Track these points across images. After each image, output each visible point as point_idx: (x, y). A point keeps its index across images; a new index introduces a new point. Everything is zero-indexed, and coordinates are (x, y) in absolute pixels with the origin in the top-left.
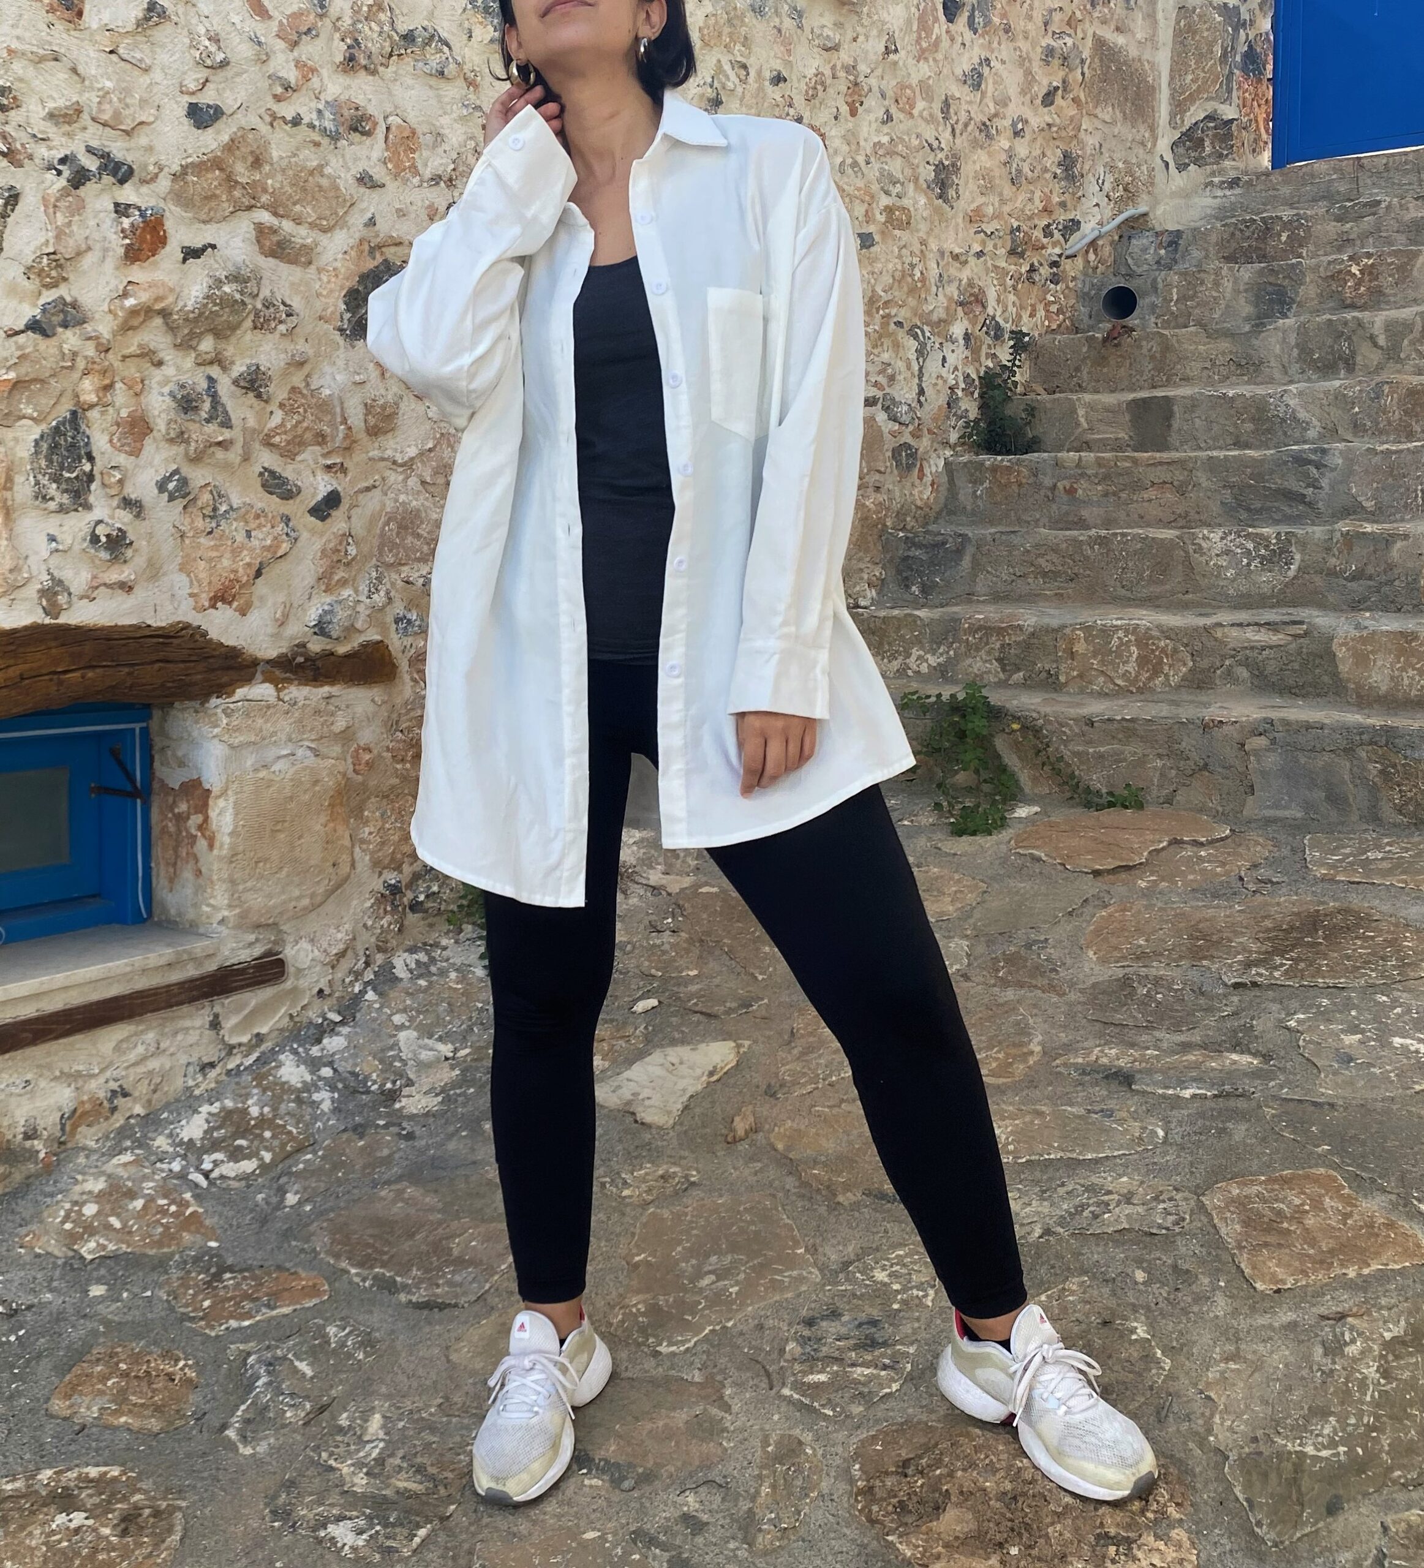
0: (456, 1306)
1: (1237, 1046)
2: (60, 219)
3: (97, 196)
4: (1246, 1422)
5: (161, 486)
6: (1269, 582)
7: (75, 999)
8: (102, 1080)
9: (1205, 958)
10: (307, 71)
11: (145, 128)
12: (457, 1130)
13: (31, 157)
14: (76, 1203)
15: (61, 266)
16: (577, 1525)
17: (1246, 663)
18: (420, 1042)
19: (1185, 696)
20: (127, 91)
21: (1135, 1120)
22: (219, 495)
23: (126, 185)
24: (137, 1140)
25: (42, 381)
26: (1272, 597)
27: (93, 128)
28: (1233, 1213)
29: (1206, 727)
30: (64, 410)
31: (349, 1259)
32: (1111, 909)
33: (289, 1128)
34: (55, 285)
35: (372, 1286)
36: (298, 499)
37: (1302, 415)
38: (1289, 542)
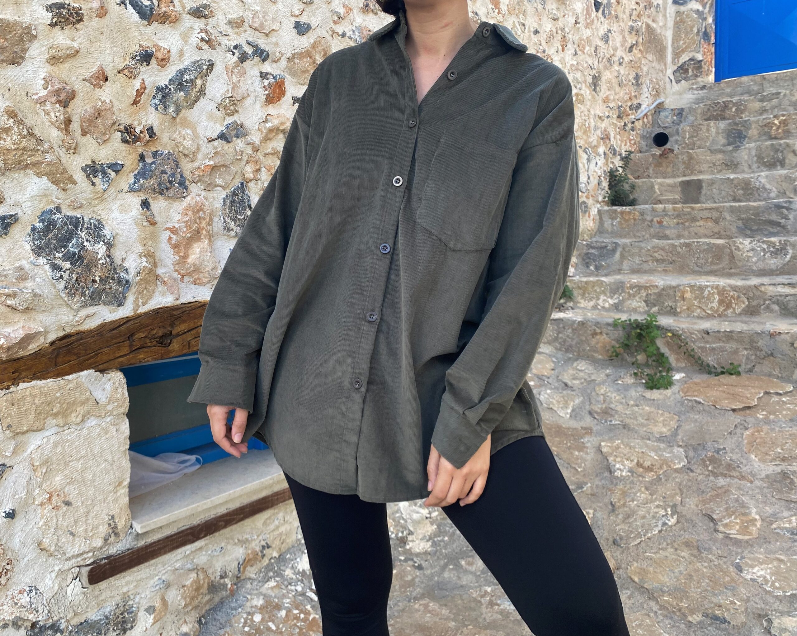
2: (235, 79)
3: (252, 68)
6: (775, 263)
7: (246, 501)
8: (258, 541)
10: (348, 10)
11: (274, 33)
12: (447, 565)
13: (220, 44)
14: (249, 613)
15: (235, 104)
17: (777, 303)
18: (411, 508)
19: (745, 319)
20: (266, 13)
23: (266, 63)
24: (276, 572)
25: (226, 166)
26: (777, 270)
27: (250, 31)
29: (772, 335)
30: (237, 182)
32: (750, 431)
34: (231, 114)
37: (768, 186)
38: (786, 245)
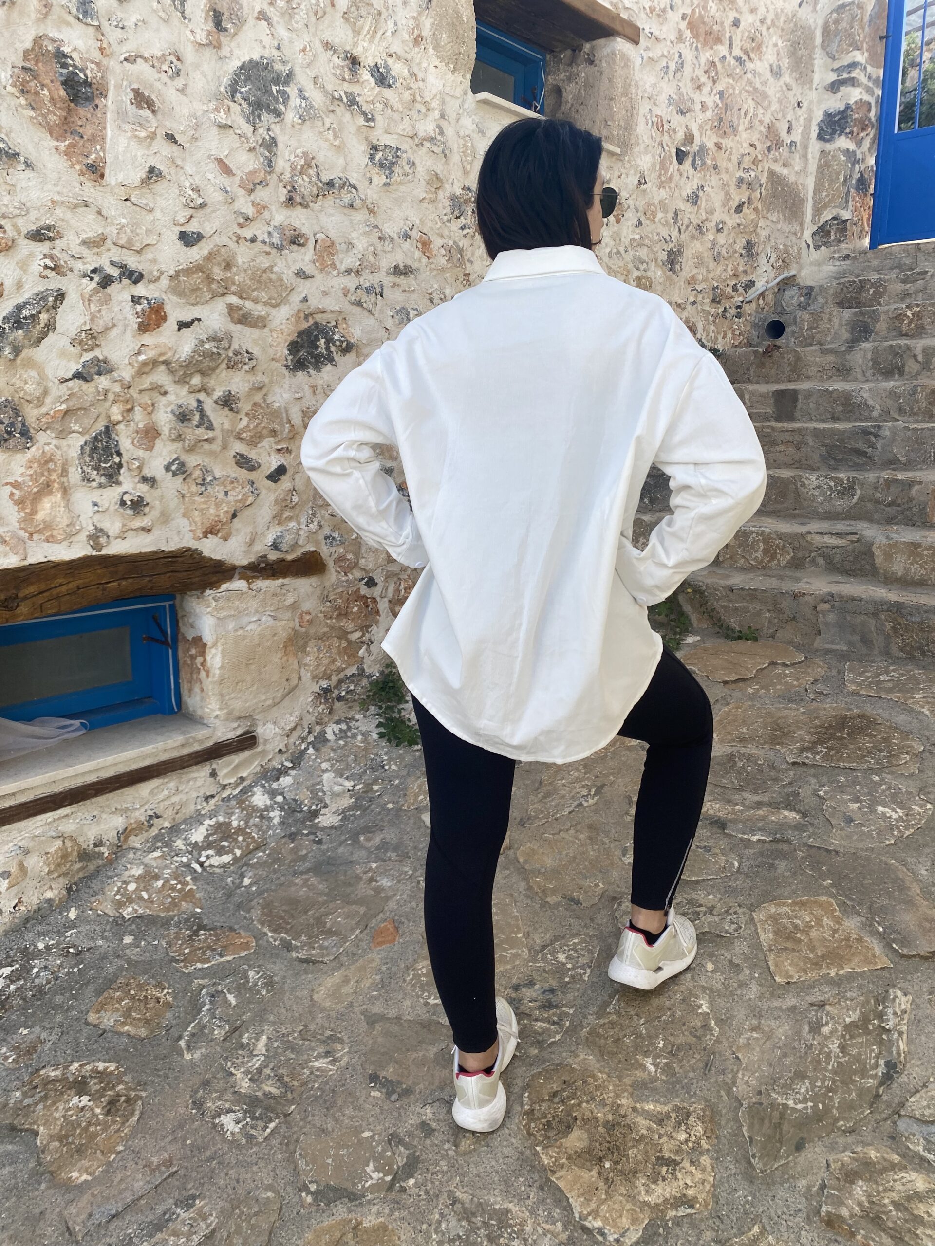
1: (789, 807)
2: (94, 308)
3: (120, 292)
5: (167, 468)
6: (841, 505)
7: (121, 770)
9: (778, 744)
10: (261, 208)
11: (149, 249)
12: (346, 840)
13: (71, 270)
14: (124, 882)
15: (95, 338)
17: (823, 556)
18: (335, 780)
19: (788, 573)
20: (137, 225)
21: (723, 854)
22: (206, 471)
23: (139, 285)
24: (165, 843)
25: (85, 409)
26: (842, 513)
27: (114, 249)
29: (796, 596)
30: (100, 426)
32: (730, 707)
34: (92, 349)
36: (259, 471)
37: (871, 402)
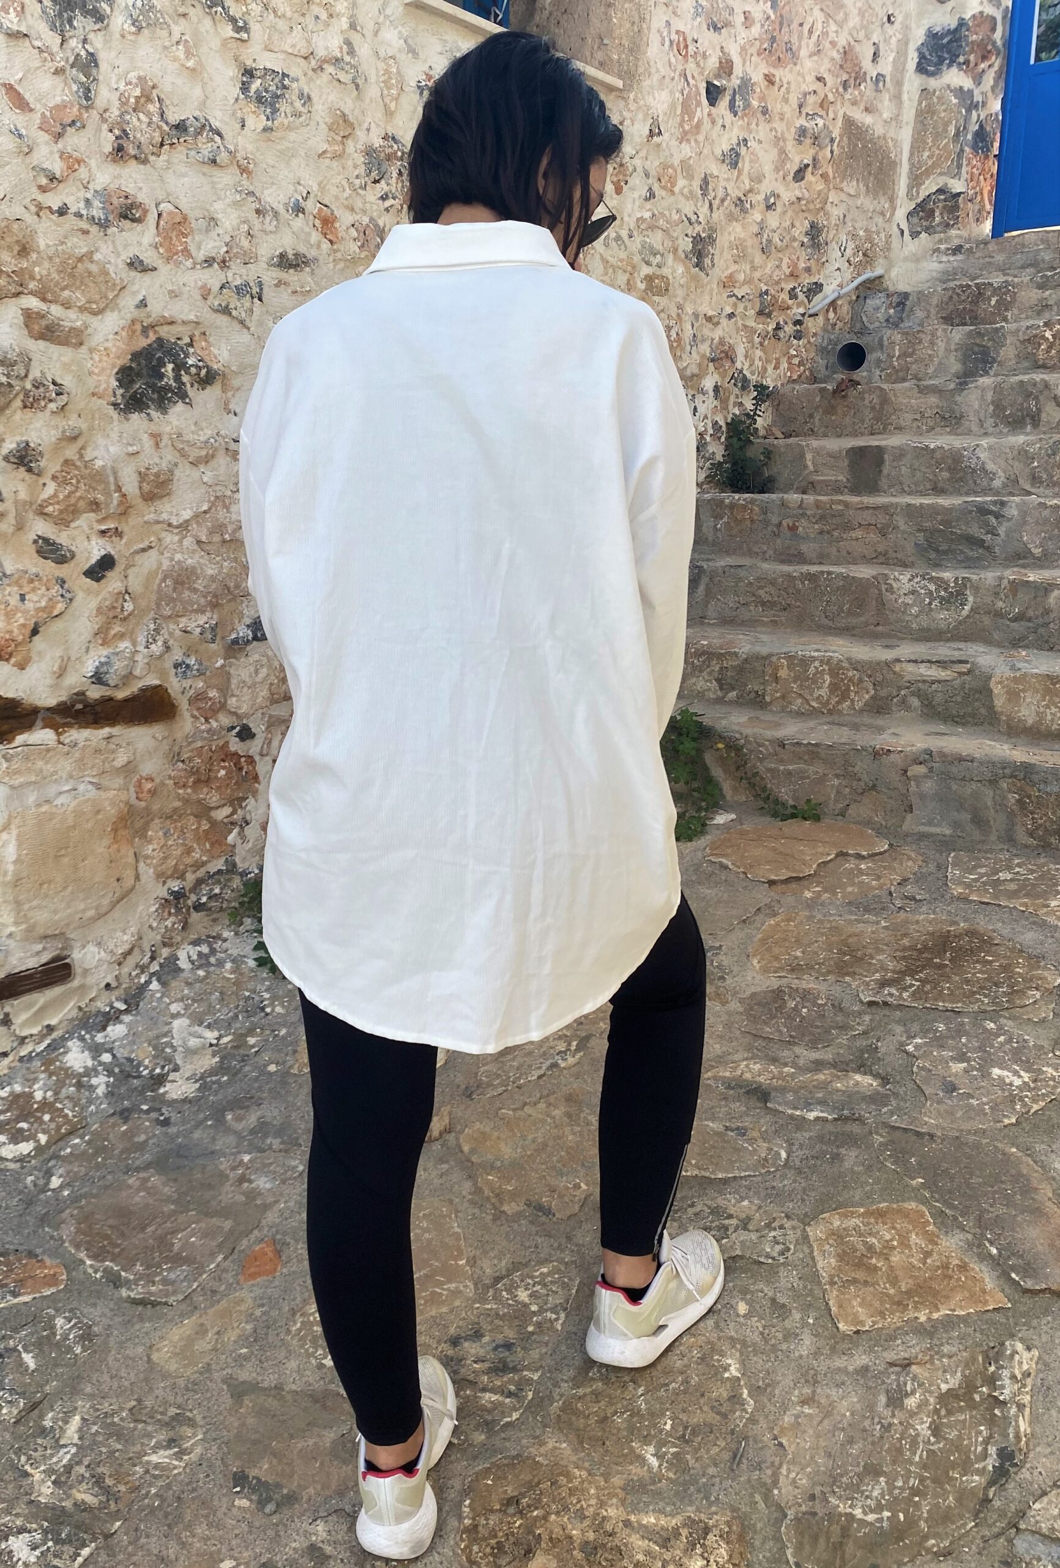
0: (166, 1303)
1: (862, 1068)
4: (809, 1475)
6: (946, 619)
9: (847, 974)
10: (73, 163)
12: (206, 1119)
16: (219, 1551)
17: (918, 694)
18: (192, 1029)
19: (866, 719)
21: (764, 1140)
26: (948, 632)
28: (831, 1246)
29: (877, 754)
31: (87, 1250)
32: (778, 919)
33: (66, 1111)
35: (102, 1277)
36: (72, 564)
37: (990, 466)
38: (965, 586)
